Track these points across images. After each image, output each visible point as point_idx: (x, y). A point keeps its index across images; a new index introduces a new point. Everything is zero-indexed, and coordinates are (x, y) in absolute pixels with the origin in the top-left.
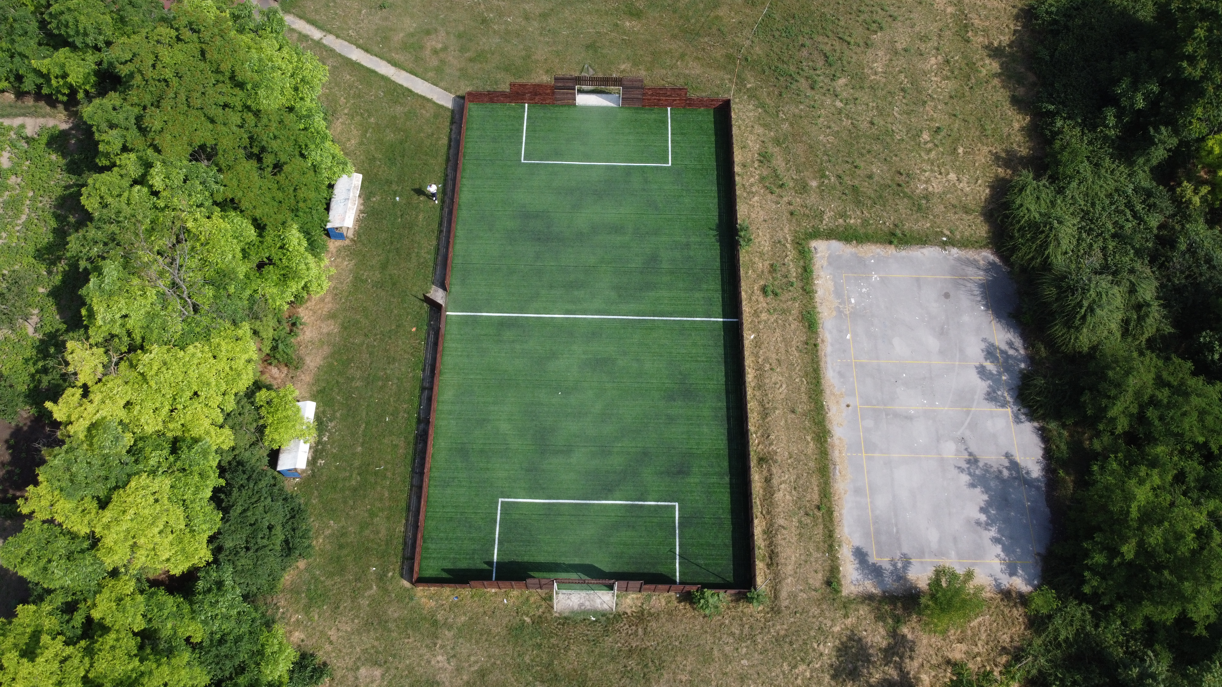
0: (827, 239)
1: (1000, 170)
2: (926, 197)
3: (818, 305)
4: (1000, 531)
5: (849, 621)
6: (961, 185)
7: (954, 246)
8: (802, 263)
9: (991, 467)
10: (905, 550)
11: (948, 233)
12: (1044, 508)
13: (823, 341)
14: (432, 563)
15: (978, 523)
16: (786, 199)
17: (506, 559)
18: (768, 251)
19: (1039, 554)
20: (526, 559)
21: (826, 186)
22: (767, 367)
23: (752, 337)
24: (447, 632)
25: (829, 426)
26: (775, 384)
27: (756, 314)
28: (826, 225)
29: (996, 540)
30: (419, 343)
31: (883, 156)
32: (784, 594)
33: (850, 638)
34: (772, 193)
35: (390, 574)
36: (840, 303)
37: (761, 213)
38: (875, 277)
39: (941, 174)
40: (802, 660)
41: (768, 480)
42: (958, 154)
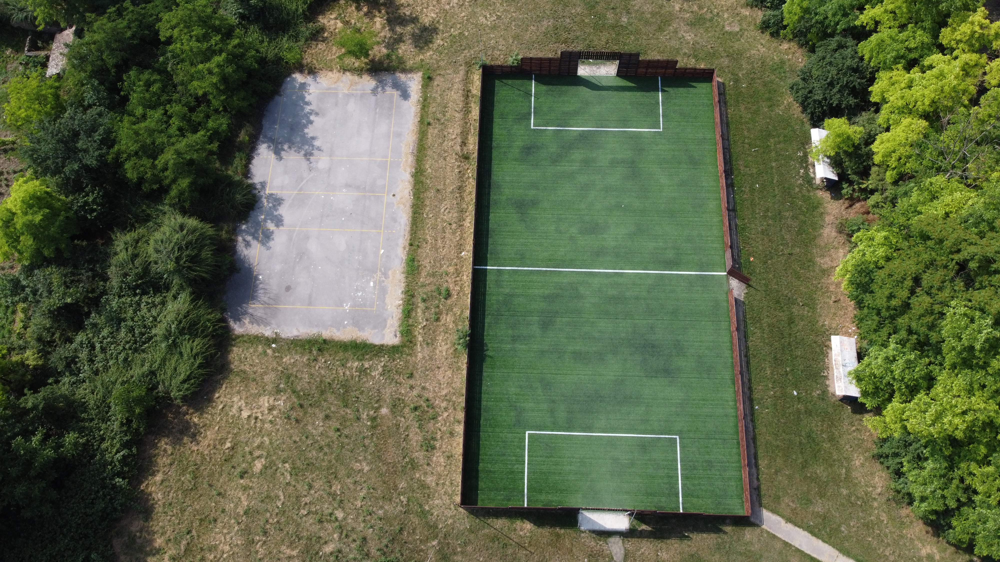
0: (383, 345)
1: (196, 420)
2: (278, 391)
3: (403, 280)
4: (303, 109)
5: (421, 57)
6: (240, 404)
7: (267, 339)
8: (411, 321)
9: (295, 151)
10: (373, 98)
11: (269, 351)
12: (266, 124)
13: (404, 248)
14: (704, 91)
15: (317, 114)
16: (415, 392)
17: (652, 93)
18: (440, 334)
19: (280, 95)
20: (639, 94)
21: (373, 408)
22: (454, 226)
23: (463, 253)
24: (687, 51)
25: (411, 180)
26: (449, 212)
27: (458, 273)
28: (381, 362)
29: (308, 104)
30: (745, 247)
31: (309, 442)
32: (462, 73)
33: (422, 48)
34: (428, 400)
35: (731, 83)
36: (383, 281)
37: (440, 377)
38: (347, 307)
39: (256, 418)
40: (455, 37)
41: (464, 143)
42: (231, 442)
